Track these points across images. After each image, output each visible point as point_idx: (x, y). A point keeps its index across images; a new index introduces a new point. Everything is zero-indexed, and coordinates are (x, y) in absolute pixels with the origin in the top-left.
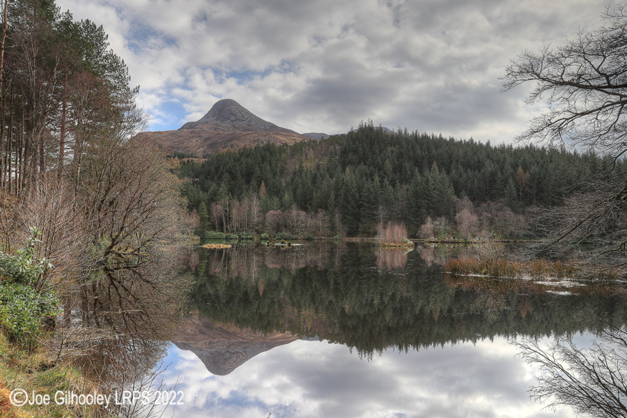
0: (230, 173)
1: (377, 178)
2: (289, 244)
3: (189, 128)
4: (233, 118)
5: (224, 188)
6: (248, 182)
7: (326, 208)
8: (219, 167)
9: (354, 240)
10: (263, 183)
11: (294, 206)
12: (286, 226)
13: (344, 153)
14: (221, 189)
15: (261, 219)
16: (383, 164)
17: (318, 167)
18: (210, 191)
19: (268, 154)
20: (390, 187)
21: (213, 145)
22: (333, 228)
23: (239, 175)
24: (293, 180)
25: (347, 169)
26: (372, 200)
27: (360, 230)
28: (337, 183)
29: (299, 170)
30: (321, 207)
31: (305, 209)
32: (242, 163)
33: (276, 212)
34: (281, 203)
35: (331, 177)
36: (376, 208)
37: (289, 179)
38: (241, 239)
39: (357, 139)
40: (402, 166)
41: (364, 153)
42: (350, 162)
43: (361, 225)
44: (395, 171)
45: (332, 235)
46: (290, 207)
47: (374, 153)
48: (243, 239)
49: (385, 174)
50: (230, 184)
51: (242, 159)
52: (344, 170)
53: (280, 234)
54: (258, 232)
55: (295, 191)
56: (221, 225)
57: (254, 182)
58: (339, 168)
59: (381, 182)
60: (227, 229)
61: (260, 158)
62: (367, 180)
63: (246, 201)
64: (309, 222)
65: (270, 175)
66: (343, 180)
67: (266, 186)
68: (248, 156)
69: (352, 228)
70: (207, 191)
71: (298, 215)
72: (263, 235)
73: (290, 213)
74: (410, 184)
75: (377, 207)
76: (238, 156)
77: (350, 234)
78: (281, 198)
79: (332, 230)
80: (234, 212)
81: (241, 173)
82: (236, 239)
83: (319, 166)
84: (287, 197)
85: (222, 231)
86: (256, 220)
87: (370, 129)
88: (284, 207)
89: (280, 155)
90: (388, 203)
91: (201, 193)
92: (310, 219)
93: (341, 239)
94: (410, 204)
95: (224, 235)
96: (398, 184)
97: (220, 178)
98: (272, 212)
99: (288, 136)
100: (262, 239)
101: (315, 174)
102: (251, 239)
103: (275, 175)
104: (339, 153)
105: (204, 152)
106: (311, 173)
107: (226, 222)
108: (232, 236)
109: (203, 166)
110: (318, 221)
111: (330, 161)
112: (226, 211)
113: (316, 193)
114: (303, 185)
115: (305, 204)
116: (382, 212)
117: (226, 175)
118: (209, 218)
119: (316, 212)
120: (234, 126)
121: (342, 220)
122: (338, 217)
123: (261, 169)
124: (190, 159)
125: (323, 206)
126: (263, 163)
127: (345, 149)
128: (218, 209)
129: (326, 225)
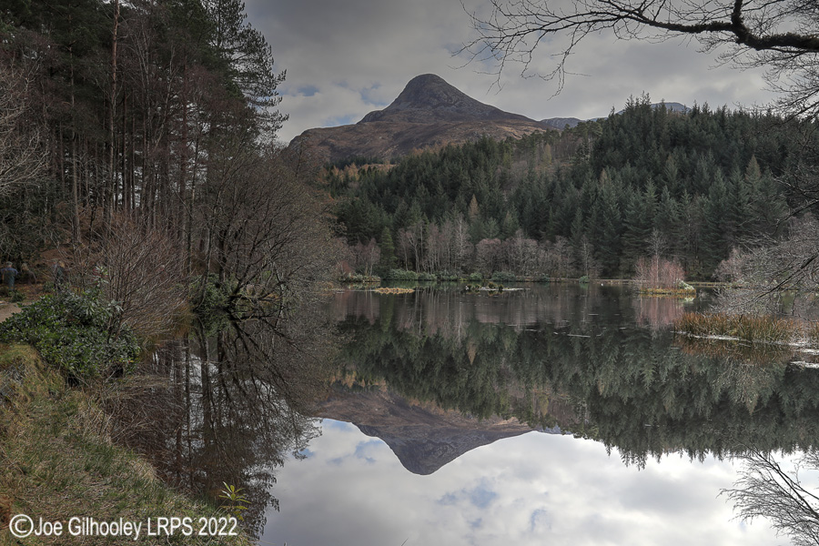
0: (427, 184)
1: (651, 187)
2: (501, 288)
3: (372, 121)
4: (435, 102)
5: (416, 207)
6: (453, 197)
7: (568, 235)
8: (412, 176)
9: (612, 282)
10: (474, 199)
11: (519, 232)
12: (507, 262)
13: (600, 147)
14: (412, 209)
15: (470, 251)
16: (663, 164)
17: (558, 173)
18: (397, 211)
19: (482, 155)
20: (673, 201)
21: (407, 144)
22: (578, 264)
23: (440, 188)
24: (518, 192)
25: (604, 173)
26: (642, 222)
27: (621, 268)
28: (586, 196)
29: (529, 178)
30: (560, 233)
31: (537, 237)
32: (443, 170)
33: (492, 242)
34: (501, 227)
35: (578, 187)
36: (649, 234)
37: (513, 192)
38: (440, 281)
39: (621, 125)
40: (695, 166)
41: (632, 148)
42: (609, 163)
43: (623, 261)
44: (682, 174)
45: (578, 276)
46: (513, 234)
47: (648, 147)
48: (443, 280)
49: (666, 179)
50: (426, 201)
51: (445, 164)
52: (598, 176)
53: (497, 273)
54: (466, 271)
55: (521, 209)
56: (413, 260)
57: (461, 198)
58: (591, 173)
59: (658, 192)
60: (421, 266)
61: (470, 161)
62: (635, 189)
63: (447, 226)
64: (542, 256)
65: (485, 187)
66: (596, 191)
67: (479, 202)
68: (453, 159)
69: (610, 265)
70: (393, 212)
71: (526, 246)
72: (472, 275)
73: (514, 242)
74: (707, 194)
75: (651, 231)
76: (439, 159)
77: (605, 274)
78: (500, 221)
79: (578, 268)
80: (431, 241)
81: (442, 183)
82: (433, 280)
83: (559, 170)
84: (510, 218)
85: (414, 269)
86: (462, 252)
87: (645, 108)
88: (505, 233)
89: (502, 157)
90: (667, 225)
91: (384, 214)
92: (543, 251)
93: (591, 281)
94: (706, 227)
95: (417, 275)
96: (687, 195)
97: (413, 192)
98: (485, 241)
99: (518, 124)
100: (471, 281)
101: (554, 184)
102: (456, 280)
103: (491, 185)
104: (591, 148)
105: (394, 154)
106: (546, 182)
107: (420, 256)
108: (428, 275)
109: (390, 174)
110: (557, 253)
111: (578, 161)
112: (419, 240)
113: (554, 211)
114: (534, 201)
115: (537, 228)
116: (657, 240)
117: (422, 187)
118: (395, 252)
119: (554, 241)
120: (436, 114)
121: (593, 253)
122: (586, 248)
123: (472, 178)
124: (373, 166)
125: (565, 230)
126: (475, 167)
127: (602, 142)
128: (408, 237)
129: (569, 261)
